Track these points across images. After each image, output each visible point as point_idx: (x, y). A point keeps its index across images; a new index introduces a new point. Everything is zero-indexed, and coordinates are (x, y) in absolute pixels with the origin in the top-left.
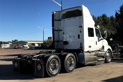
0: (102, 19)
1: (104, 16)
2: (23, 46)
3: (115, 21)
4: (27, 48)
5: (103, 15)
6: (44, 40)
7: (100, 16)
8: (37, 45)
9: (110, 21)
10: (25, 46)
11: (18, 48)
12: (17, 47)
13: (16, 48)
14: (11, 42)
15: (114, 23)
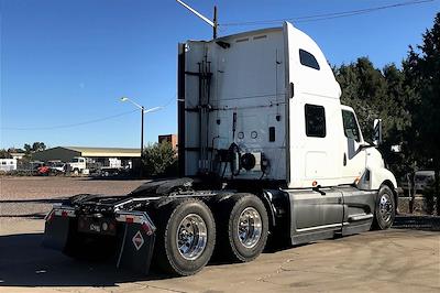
0: (355, 76)
1: (363, 64)
2: (66, 168)
3: (401, 83)
4: (80, 172)
5: (359, 60)
6: (146, 145)
7: (347, 64)
8: (115, 164)
9: (385, 84)
10: (74, 165)
11: (48, 173)
12: (43, 169)
13: (41, 175)
14: (19, 151)
15: (398, 89)
